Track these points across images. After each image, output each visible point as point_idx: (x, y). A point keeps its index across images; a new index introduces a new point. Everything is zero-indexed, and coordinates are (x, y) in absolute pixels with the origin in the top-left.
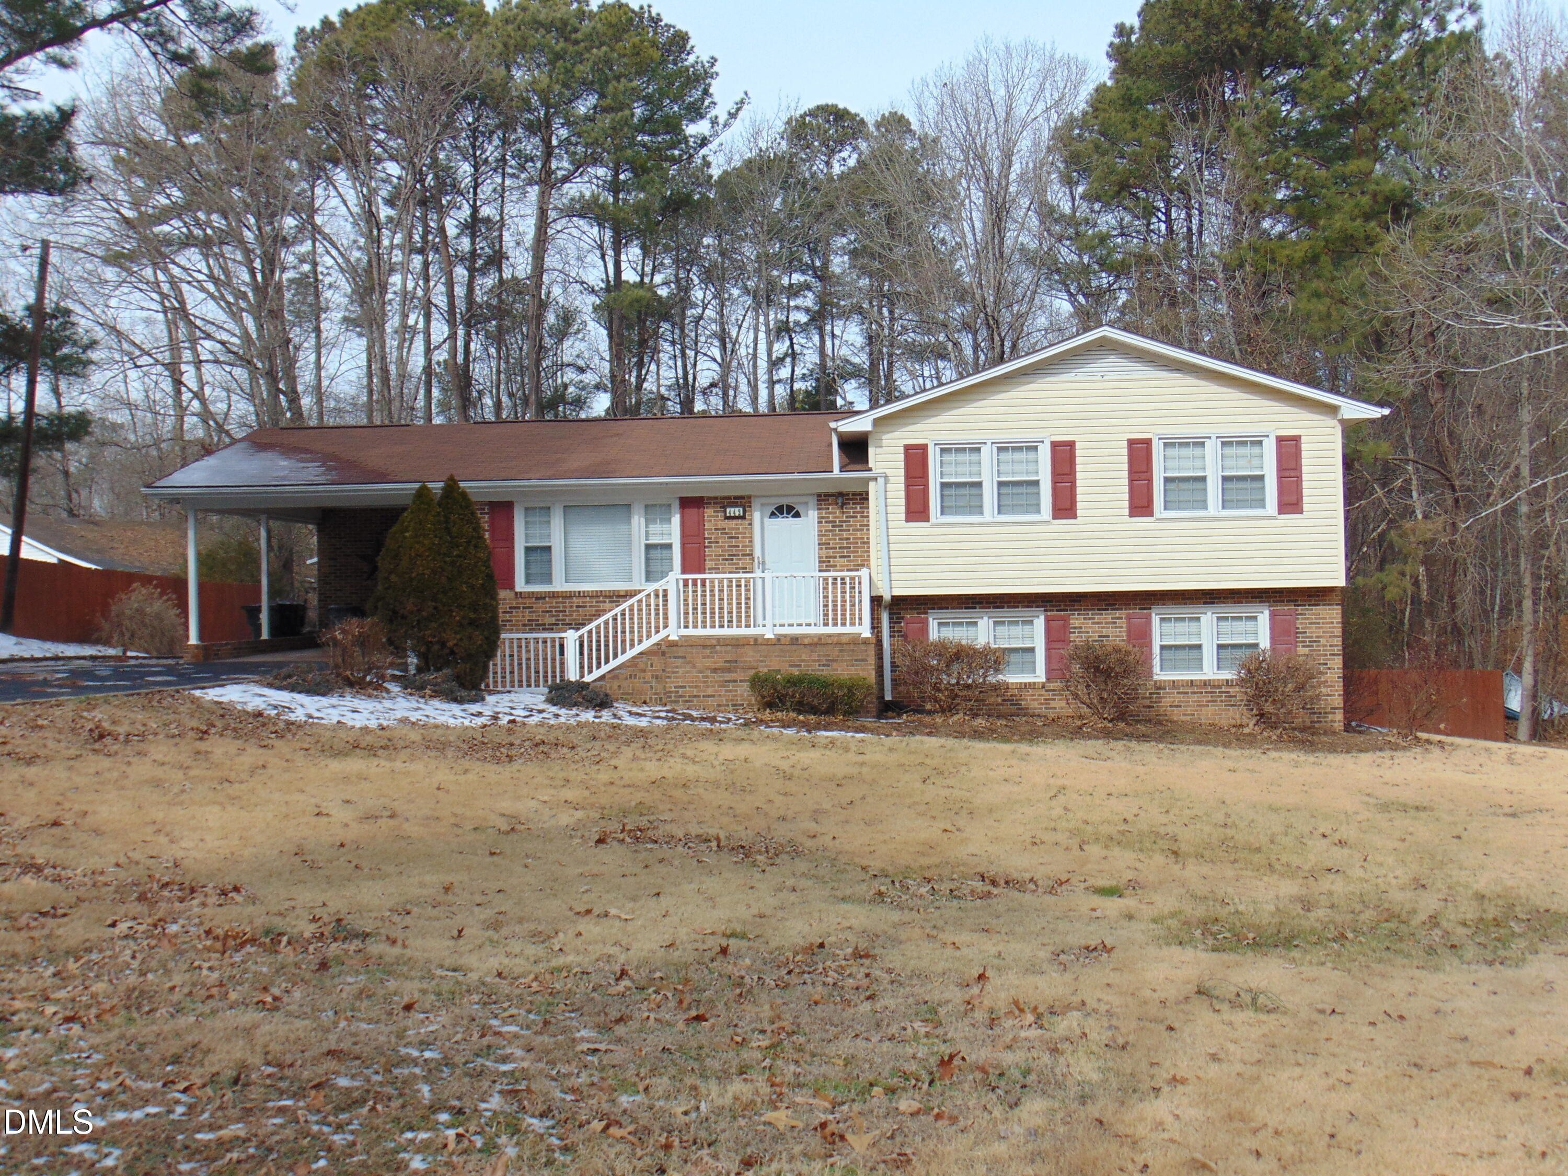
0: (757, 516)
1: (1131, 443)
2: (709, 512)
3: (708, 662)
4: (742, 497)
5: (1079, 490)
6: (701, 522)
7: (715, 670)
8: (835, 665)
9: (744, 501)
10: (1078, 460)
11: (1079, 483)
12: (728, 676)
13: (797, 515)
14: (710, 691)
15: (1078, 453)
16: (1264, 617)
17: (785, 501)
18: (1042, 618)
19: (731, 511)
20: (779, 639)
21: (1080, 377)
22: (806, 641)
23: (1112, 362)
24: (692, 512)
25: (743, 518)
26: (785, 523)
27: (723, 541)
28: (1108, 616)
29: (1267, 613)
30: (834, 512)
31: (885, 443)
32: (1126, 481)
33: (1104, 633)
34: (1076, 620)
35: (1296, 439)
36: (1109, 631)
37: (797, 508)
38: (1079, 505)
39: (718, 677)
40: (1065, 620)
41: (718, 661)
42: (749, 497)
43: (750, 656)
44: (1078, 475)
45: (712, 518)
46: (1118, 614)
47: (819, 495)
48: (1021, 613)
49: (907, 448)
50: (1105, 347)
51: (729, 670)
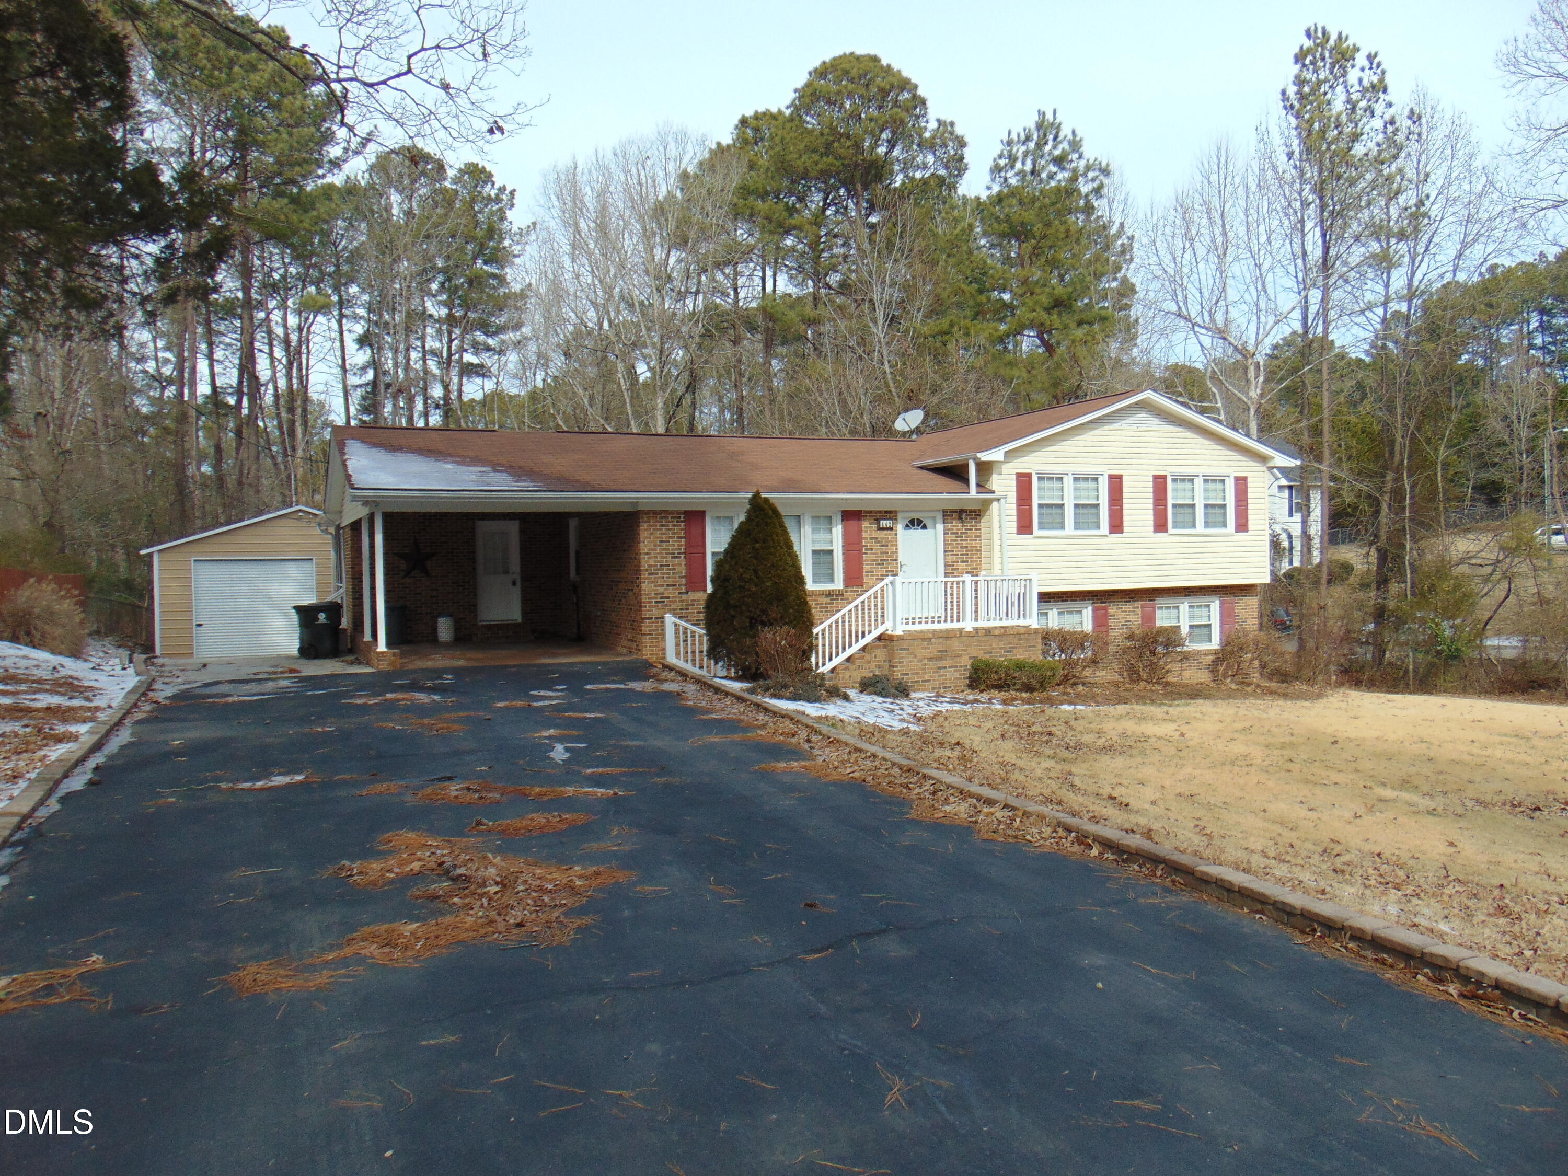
0: (900, 527)
1: (1156, 477)
2: (865, 524)
3: (926, 653)
4: (890, 512)
5: (1125, 512)
6: (860, 532)
7: (930, 659)
8: (1015, 651)
9: (890, 515)
10: (1125, 490)
11: (1125, 507)
12: (940, 664)
13: (925, 527)
14: (927, 677)
15: (1125, 484)
16: (1215, 605)
17: (916, 516)
18: (1090, 608)
19: (885, 523)
20: (976, 630)
21: (1125, 427)
22: (997, 632)
23: (1143, 416)
24: (853, 523)
25: (891, 529)
26: (917, 533)
27: (877, 548)
28: (1130, 606)
29: (1217, 602)
30: (956, 525)
31: (1004, 471)
32: (1151, 507)
33: (1129, 618)
34: (1113, 610)
35: (1245, 479)
36: (1131, 617)
37: (925, 521)
38: (1125, 524)
39: (933, 665)
40: (1105, 609)
41: (933, 651)
42: (896, 512)
43: (956, 645)
44: (1125, 501)
45: (868, 529)
46: (1136, 604)
47: (944, 512)
48: (1077, 605)
49: (1019, 475)
50: (1144, 406)
51: (941, 659)
